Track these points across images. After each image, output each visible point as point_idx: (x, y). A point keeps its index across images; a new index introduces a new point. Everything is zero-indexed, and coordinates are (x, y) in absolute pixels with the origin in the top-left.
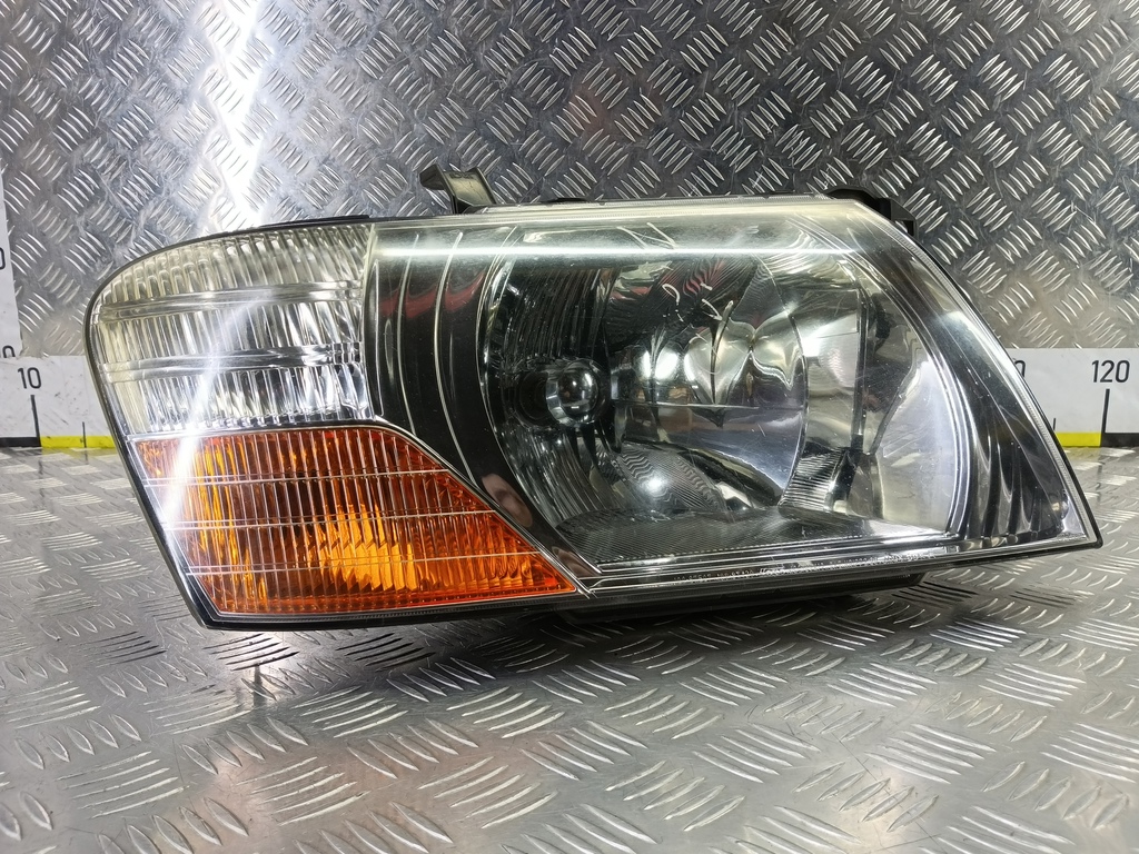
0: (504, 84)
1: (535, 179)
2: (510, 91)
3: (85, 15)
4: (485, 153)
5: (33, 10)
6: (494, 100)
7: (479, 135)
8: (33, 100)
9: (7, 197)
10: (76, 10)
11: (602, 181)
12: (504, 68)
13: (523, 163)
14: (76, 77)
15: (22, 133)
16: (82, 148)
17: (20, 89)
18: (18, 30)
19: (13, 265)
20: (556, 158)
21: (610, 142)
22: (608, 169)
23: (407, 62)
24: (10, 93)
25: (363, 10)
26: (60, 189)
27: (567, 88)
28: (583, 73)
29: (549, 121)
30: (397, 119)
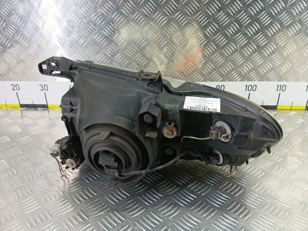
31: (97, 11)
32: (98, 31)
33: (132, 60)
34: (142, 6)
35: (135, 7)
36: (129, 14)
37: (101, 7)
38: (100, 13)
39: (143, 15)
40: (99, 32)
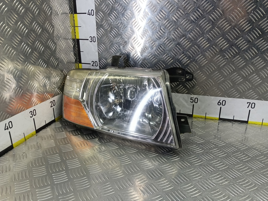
0: (233, 24)
1: (238, 51)
2: (235, 26)
3: (118, 4)
4: (224, 43)
5: (106, 2)
6: (229, 29)
7: (223, 38)
8: (105, 26)
9: (98, 49)
10: (116, 2)
11: (260, 53)
12: (234, 19)
13: (235, 47)
14: (115, 20)
15: (102, 34)
16: (116, 38)
17: (102, 23)
18: (102, 8)
19: (99, 66)
20: (246, 45)
21: (264, 42)
22: (262, 49)
23: (205, 17)
24: (100, 24)
25: (194, 2)
26: (111, 48)
27: (253, 26)
28: (259, 21)
29: (246, 35)
30: (199, 33)
31: (203, 36)
32: (201, 52)
33: (228, 78)
34: (246, 33)
35: (239, 34)
36: (233, 39)
37: (208, 33)
38: (206, 38)
39: (246, 40)
40: (201, 54)
